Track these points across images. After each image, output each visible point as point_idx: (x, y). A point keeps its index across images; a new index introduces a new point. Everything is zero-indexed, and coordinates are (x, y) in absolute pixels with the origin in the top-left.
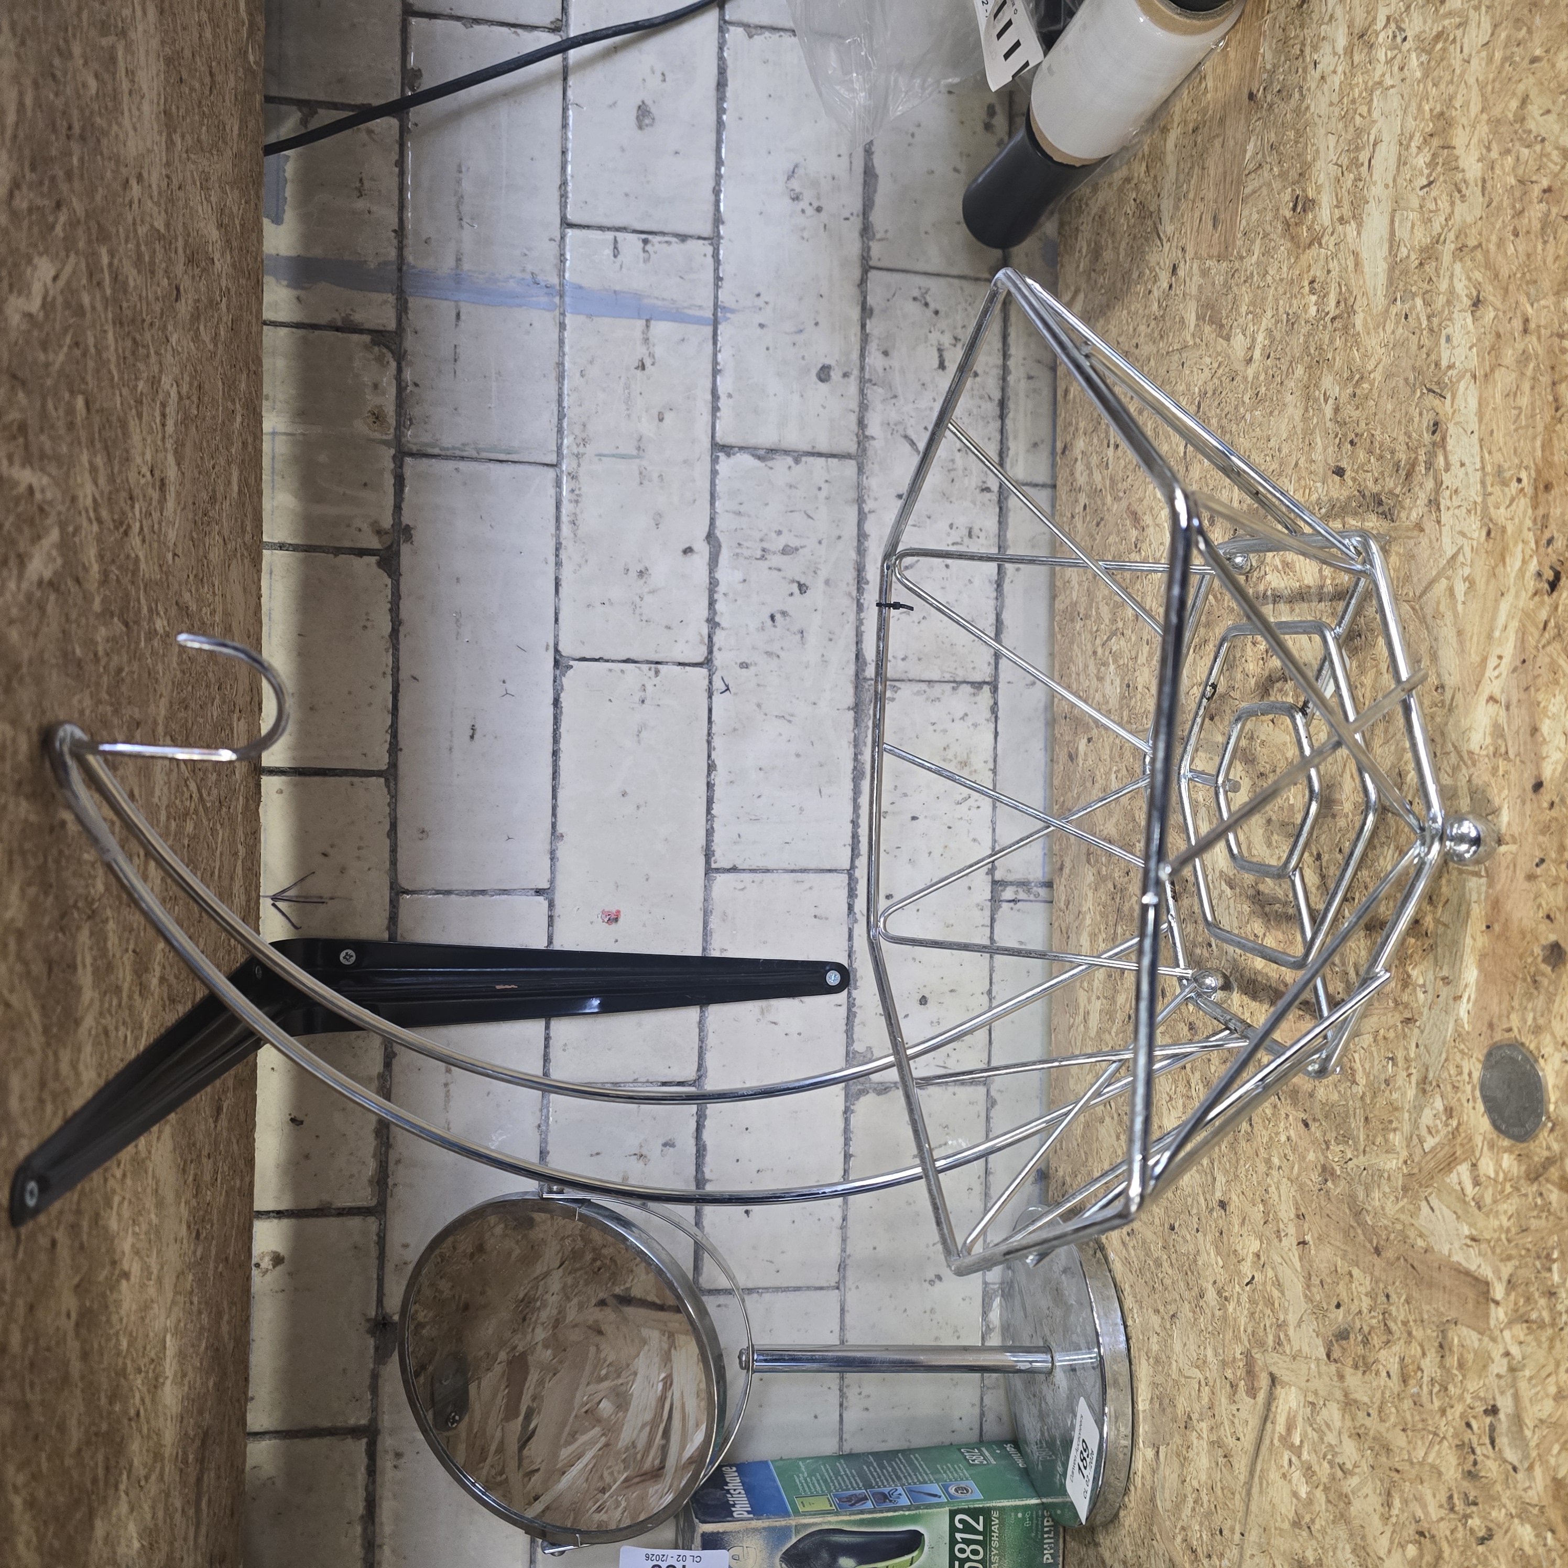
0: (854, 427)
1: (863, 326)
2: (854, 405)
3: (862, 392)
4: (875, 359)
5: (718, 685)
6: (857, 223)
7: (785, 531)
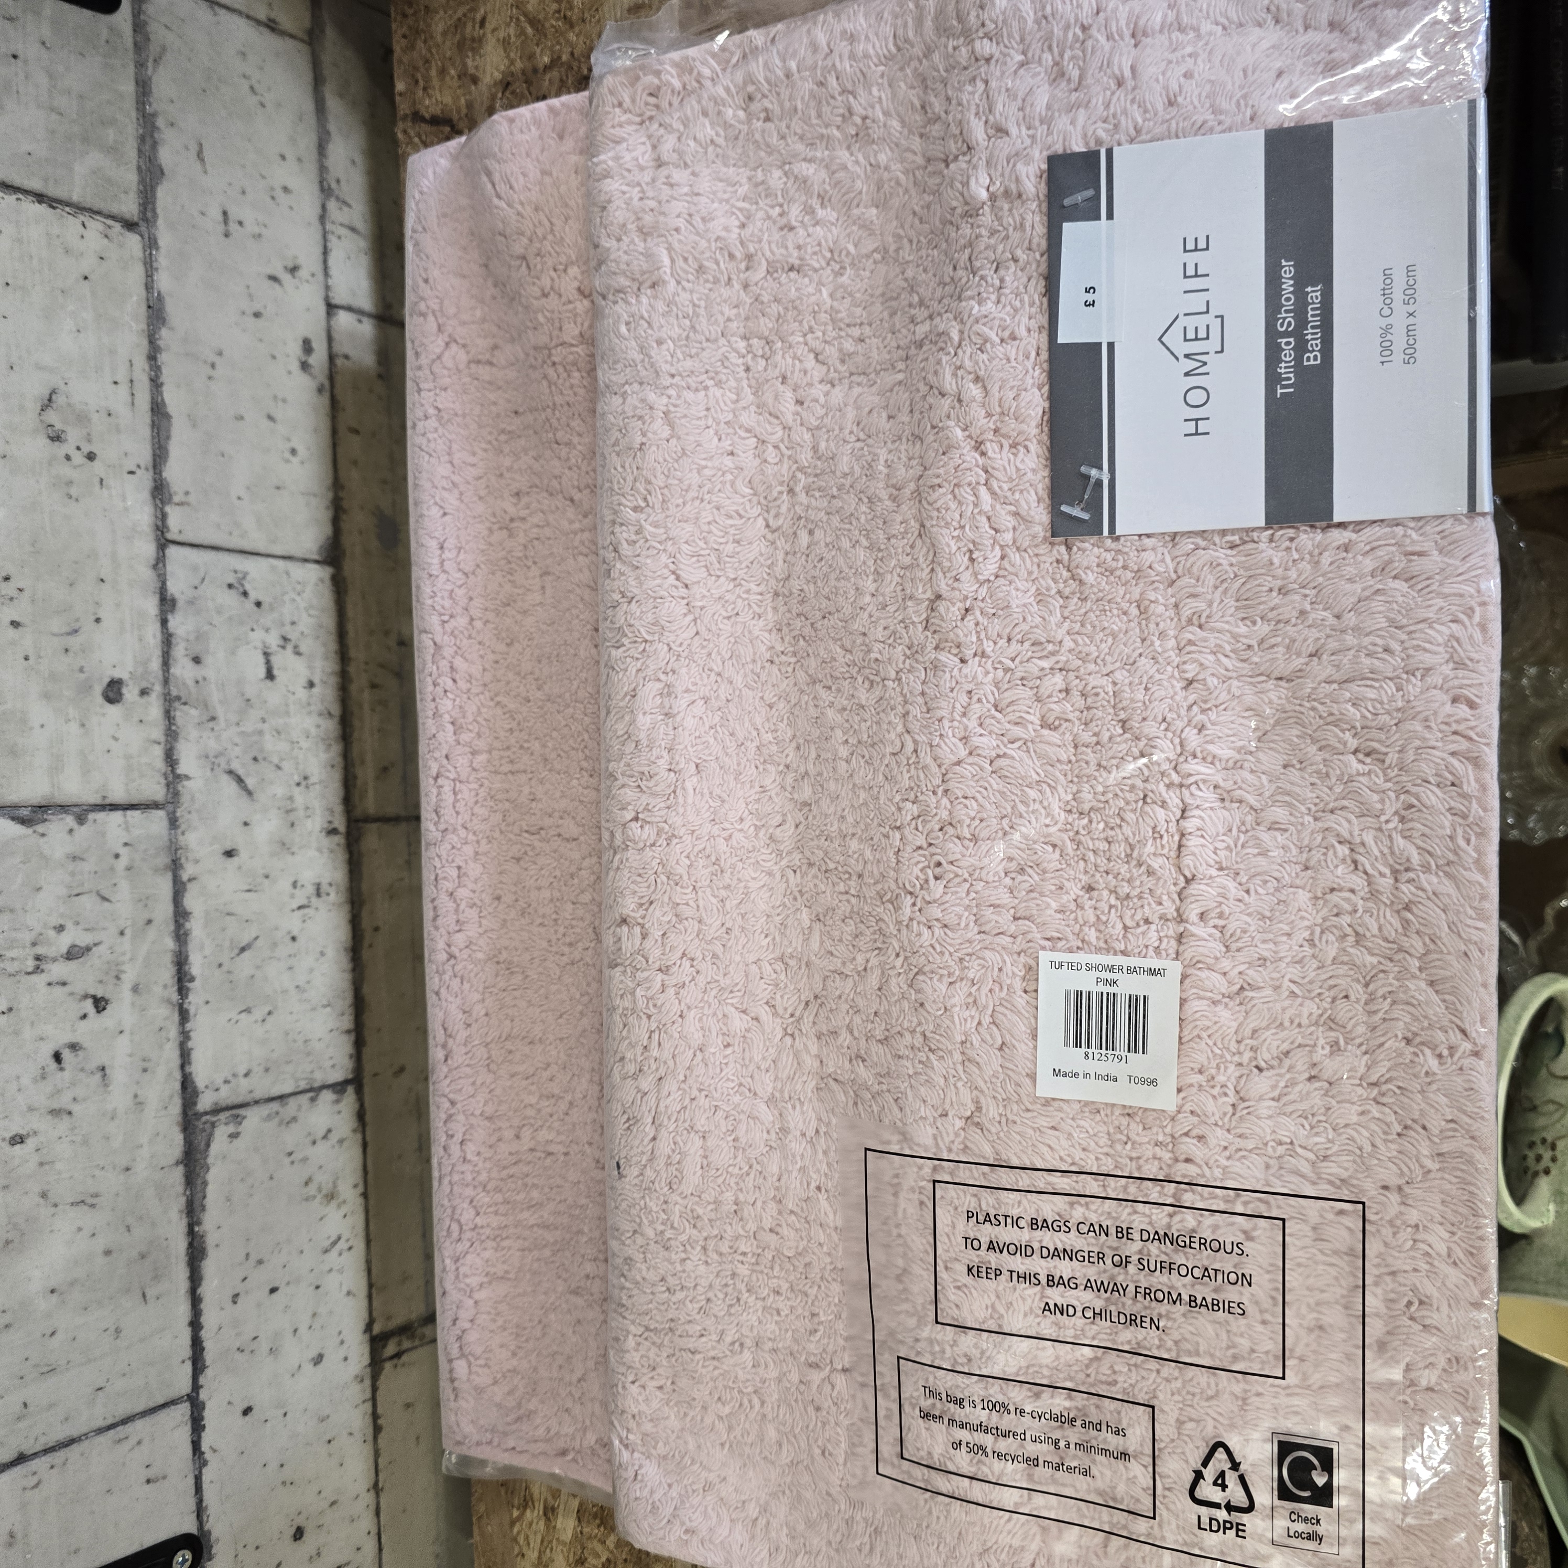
0: (160, 764)
1: (164, 622)
2: (158, 733)
3: (168, 715)
4: (183, 669)
6: (145, 479)
7: (69, 925)
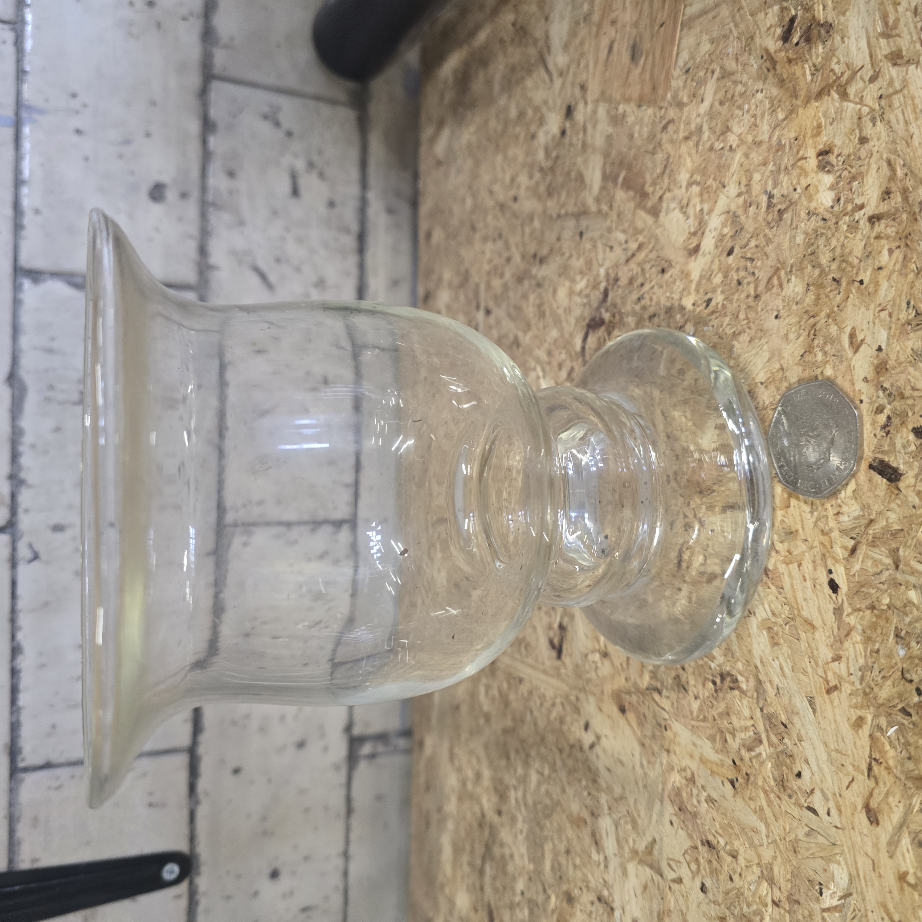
0: (193, 254)
1: (204, 142)
3: (203, 216)
4: (218, 180)
5: (23, 552)
6: (197, 25)
